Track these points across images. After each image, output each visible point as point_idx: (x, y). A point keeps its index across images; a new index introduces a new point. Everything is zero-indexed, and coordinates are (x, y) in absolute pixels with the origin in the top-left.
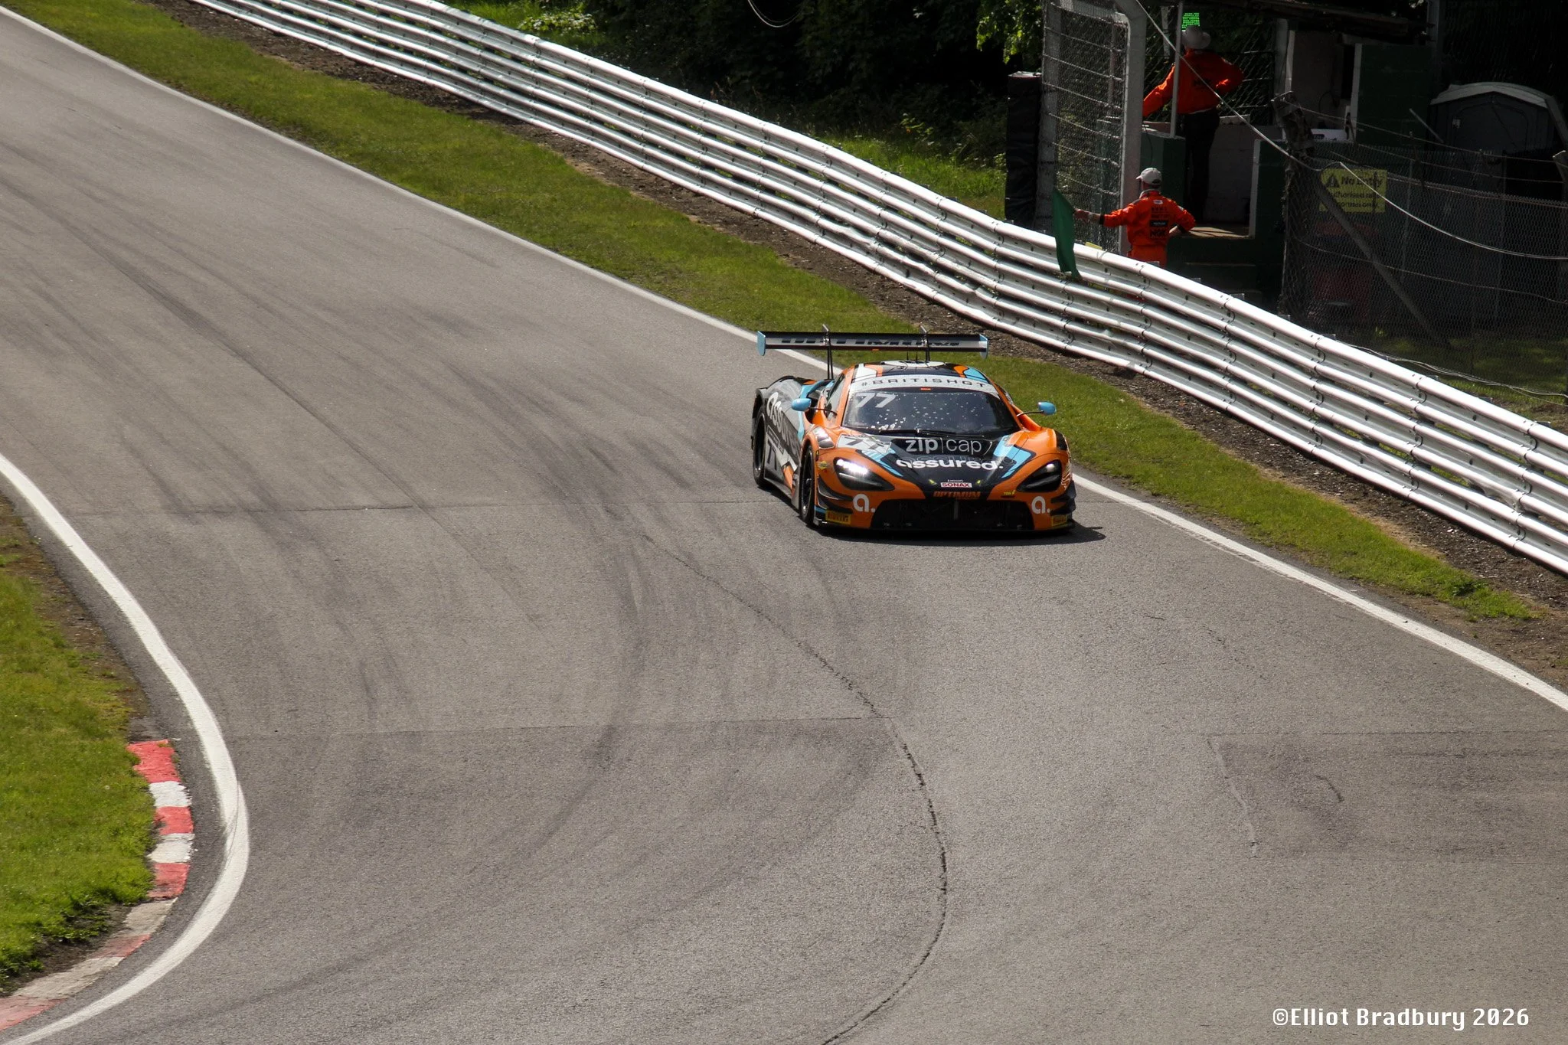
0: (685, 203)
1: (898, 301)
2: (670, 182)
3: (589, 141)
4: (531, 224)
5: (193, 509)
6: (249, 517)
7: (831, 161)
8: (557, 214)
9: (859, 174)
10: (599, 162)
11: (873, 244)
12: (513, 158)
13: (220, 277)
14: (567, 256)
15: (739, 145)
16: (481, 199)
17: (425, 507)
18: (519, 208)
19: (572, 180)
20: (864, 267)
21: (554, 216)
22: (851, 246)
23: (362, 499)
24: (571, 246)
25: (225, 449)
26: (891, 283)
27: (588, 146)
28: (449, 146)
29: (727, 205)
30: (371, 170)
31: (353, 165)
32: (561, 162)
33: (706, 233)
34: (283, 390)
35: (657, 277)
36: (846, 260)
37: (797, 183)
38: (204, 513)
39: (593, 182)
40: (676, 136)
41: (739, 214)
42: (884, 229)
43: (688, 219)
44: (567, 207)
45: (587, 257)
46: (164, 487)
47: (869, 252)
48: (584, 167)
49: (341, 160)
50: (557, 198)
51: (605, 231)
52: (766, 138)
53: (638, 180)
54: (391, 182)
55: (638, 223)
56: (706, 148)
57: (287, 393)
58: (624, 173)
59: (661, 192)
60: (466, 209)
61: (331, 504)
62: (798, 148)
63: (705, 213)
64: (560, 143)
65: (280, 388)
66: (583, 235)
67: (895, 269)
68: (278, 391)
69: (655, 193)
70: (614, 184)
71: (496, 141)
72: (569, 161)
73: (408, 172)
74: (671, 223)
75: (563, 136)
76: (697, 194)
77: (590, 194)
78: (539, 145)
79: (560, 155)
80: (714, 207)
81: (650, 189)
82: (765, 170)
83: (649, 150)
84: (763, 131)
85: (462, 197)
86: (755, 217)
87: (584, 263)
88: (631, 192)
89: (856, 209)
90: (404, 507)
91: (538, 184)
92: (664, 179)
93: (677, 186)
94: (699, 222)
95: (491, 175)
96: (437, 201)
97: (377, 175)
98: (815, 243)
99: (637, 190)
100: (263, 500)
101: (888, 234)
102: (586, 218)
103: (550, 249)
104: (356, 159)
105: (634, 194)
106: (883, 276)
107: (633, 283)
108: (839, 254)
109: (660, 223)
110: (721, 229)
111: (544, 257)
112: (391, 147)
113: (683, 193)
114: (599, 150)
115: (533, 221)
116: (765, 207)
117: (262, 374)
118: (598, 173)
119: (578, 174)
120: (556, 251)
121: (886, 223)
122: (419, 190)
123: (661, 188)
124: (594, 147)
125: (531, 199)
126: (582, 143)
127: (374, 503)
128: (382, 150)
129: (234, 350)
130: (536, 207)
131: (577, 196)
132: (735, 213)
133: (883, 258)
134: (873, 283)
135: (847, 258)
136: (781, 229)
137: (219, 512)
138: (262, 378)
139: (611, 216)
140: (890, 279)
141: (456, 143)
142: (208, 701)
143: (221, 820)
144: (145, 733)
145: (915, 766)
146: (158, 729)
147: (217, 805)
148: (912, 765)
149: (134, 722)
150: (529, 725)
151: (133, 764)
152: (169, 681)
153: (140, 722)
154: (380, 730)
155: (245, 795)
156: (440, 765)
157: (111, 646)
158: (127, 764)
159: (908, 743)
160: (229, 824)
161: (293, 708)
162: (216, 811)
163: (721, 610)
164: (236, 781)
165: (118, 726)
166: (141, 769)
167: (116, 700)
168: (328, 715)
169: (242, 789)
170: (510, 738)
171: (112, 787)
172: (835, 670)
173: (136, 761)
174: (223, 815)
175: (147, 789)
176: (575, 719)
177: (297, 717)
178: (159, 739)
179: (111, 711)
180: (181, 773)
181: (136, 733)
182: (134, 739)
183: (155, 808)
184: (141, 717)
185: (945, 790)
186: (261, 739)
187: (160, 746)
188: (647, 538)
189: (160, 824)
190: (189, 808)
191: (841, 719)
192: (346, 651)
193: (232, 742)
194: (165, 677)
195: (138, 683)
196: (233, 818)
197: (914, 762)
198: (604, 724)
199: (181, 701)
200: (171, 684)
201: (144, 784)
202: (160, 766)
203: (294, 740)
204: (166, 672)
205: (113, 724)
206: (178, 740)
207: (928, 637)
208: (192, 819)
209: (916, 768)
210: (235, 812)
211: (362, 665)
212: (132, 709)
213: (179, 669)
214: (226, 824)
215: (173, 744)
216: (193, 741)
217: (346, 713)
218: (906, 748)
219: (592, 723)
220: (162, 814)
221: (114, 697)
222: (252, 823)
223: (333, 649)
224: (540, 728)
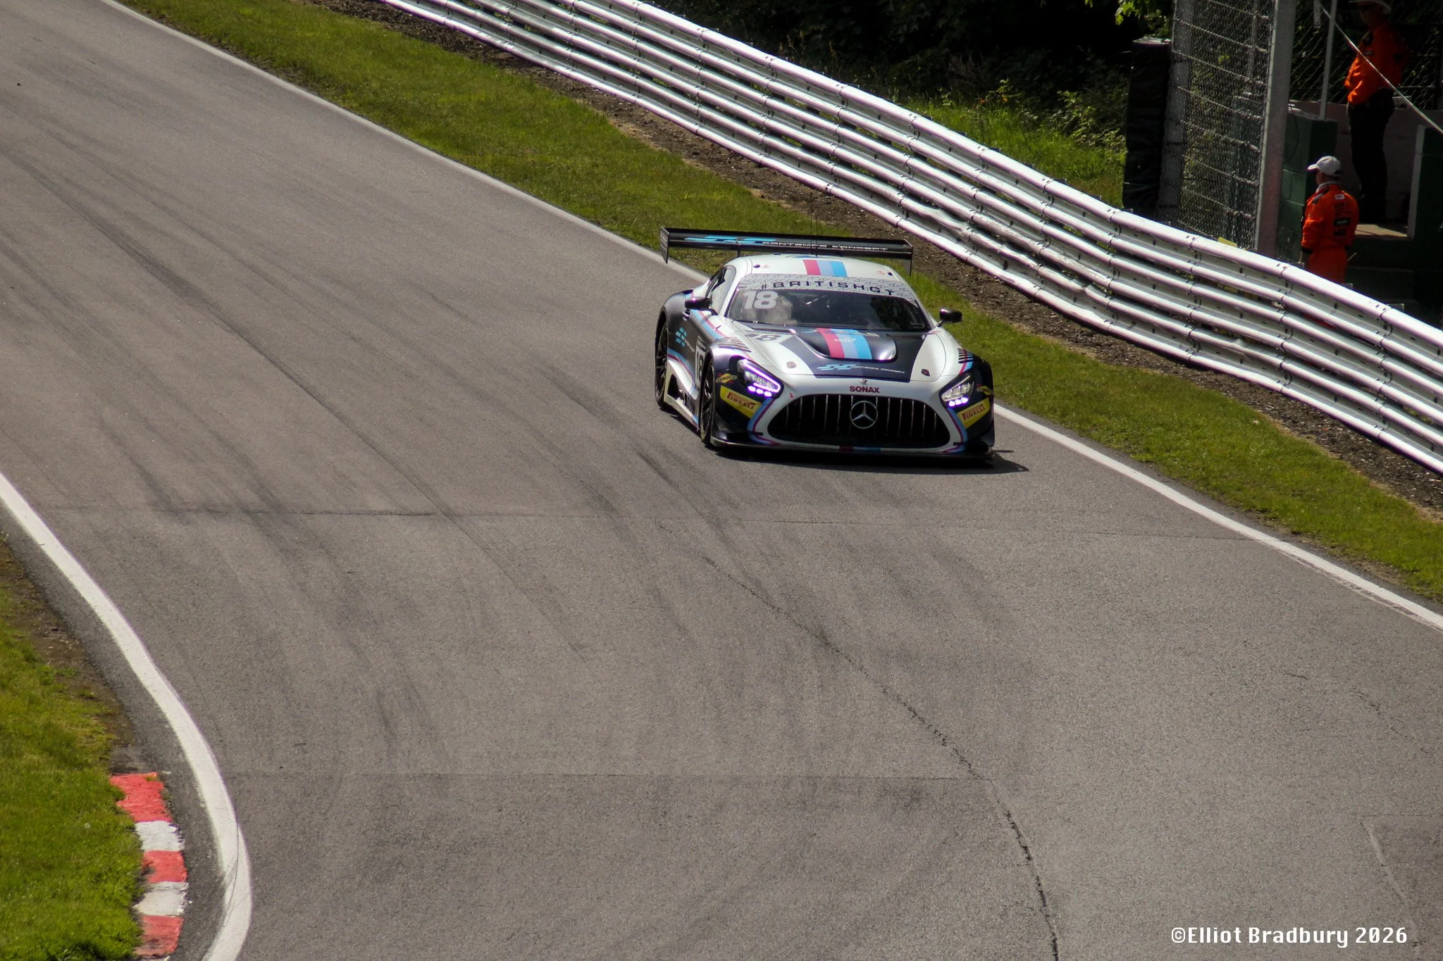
0: (746, 174)
1: (995, 297)
2: (729, 150)
3: (634, 98)
4: (569, 193)
5: (183, 506)
6: (248, 518)
7: (918, 132)
8: (599, 181)
9: (951, 147)
10: (645, 123)
11: (966, 230)
12: (547, 114)
13: (210, 239)
14: (611, 230)
15: (811, 109)
16: (511, 161)
17: (450, 515)
18: (555, 173)
19: (615, 143)
20: (953, 255)
21: (596, 184)
22: (940, 231)
23: (377, 504)
24: (615, 219)
25: (220, 439)
26: (986, 275)
27: (634, 103)
28: (474, 99)
29: (795, 179)
30: (384, 123)
31: (362, 116)
32: (603, 121)
33: (770, 210)
34: (286, 373)
35: (715, 258)
36: (932, 247)
37: (877, 155)
38: (197, 511)
39: (639, 146)
40: (737, 97)
41: (808, 190)
42: (980, 213)
43: (750, 193)
44: (610, 174)
45: (634, 233)
46: (150, 481)
47: (959, 239)
48: (628, 128)
49: (348, 110)
50: (599, 162)
51: (654, 203)
52: (843, 103)
53: (691, 146)
54: (406, 137)
55: (692, 196)
56: (772, 112)
57: (291, 377)
58: (675, 137)
59: (719, 161)
60: (494, 172)
61: (342, 508)
62: (880, 115)
63: (770, 186)
64: (601, 100)
65: (282, 370)
66: (628, 207)
67: (990, 259)
68: (280, 374)
69: (711, 162)
70: (665, 149)
71: (528, 95)
72: (612, 121)
73: (425, 126)
74: (731, 197)
75: (604, 92)
76: (760, 165)
77: (636, 159)
78: (578, 101)
79: (601, 113)
80: (779, 180)
81: (706, 157)
82: (841, 140)
83: (705, 111)
84: (840, 94)
85: (490, 157)
86: (827, 193)
87: (631, 239)
88: (683, 160)
89: (946, 188)
90: (427, 514)
91: (577, 146)
92: (721, 146)
93: (736, 154)
94: (763, 197)
95: (522, 134)
96: (460, 161)
97: (391, 130)
98: (896, 226)
99: (690, 157)
100: (263, 499)
101: (984, 219)
102: (631, 187)
103: (592, 222)
104: (367, 108)
105: (688, 162)
106: (976, 268)
107: (686, 264)
108: (925, 240)
109: (717, 197)
110: (789, 206)
111: (584, 231)
112: (407, 96)
113: (744, 162)
114: (646, 109)
115: (571, 189)
116: (840, 183)
117: (261, 353)
118: (645, 136)
119: (622, 136)
120: (598, 224)
121: (982, 206)
122: (438, 147)
123: (718, 156)
124: (640, 106)
125: (569, 162)
126: (626, 100)
127: (393, 509)
128: (396, 100)
129: (229, 325)
130: (574, 172)
131: (621, 162)
132: (803, 187)
133: (977, 247)
134: (966, 275)
135: (934, 244)
136: (857, 208)
137: (212, 511)
138: (262, 358)
139: (662, 187)
140: (984, 271)
141: (482, 95)
142: (203, 730)
143: (218, 869)
144: (129, 765)
145: (1019, 836)
146: (145, 760)
147: (215, 851)
148: (1016, 836)
149: (117, 751)
150: (573, 772)
151: (117, 800)
152: (156, 705)
153: (124, 751)
154: (402, 771)
155: (246, 840)
156: (471, 815)
157: (90, 662)
158: (111, 800)
159: (1012, 811)
160: (228, 874)
161: (301, 741)
162: (213, 857)
163: (794, 647)
164: (235, 824)
165: (99, 755)
166: (126, 805)
167: (97, 725)
168: (341, 752)
169: (243, 833)
170: (551, 786)
171: (92, 825)
172: (926, 721)
173: (119, 796)
174: (222, 862)
175: (132, 829)
176: (626, 767)
177: (305, 752)
178: (144, 771)
179: (91, 737)
180: (172, 812)
181: (120, 764)
182: (117, 770)
183: (143, 851)
184: (126, 746)
185: (1056, 866)
186: (265, 775)
187: (148, 779)
188: (708, 560)
189: (147, 870)
190: (183, 853)
191: (934, 779)
192: (361, 678)
193: (230, 778)
194: (153, 700)
195: (122, 707)
196: (232, 865)
197: (1018, 832)
198: (659, 773)
199: (171, 729)
200: (159, 708)
201: (129, 823)
202: (148, 802)
203: (302, 779)
204: (154, 695)
205: (94, 752)
206: (169, 773)
207: (1034, 688)
208: (185, 865)
209: (1021, 839)
210: (235, 859)
211: (380, 695)
212: (114, 737)
213: (169, 691)
214: (225, 873)
215: (162, 778)
216: (185, 775)
217: (361, 749)
218: (1009, 815)
219: (646, 772)
220: (151, 858)
221: (93, 722)
222: (255, 872)
223: (346, 675)
224: (585, 775)
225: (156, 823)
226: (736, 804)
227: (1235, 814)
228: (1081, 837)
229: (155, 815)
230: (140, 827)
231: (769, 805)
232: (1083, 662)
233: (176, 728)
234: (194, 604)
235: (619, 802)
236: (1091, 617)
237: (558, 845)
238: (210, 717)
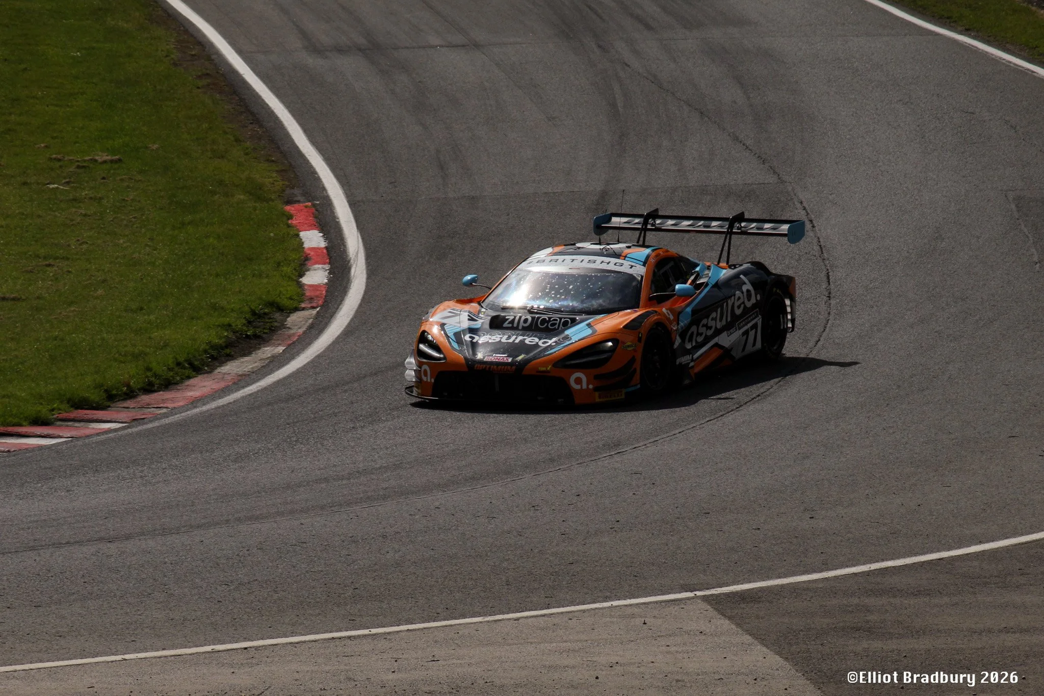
5: (323, 48)
6: (361, 53)
17: (477, 45)
23: (435, 41)
25: (344, 8)
38: (331, 51)
46: (304, 34)
61: (415, 44)
90: (463, 46)
100: (369, 42)
127: (444, 44)
137: (340, 49)
142: (338, 177)
143: (347, 256)
144: (296, 199)
145: (808, 214)
146: (305, 196)
147: (345, 246)
148: (806, 214)
149: (288, 191)
150: (550, 191)
151: (288, 219)
152: (310, 163)
153: (292, 191)
154: (451, 195)
155: (363, 239)
156: (491, 218)
157: (272, 140)
158: (285, 219)
159: (803, 200)
160: (352, 259)
161: (393, 181)
162: (344, 250)
163: (677, 112)
164: (356, 230)
165: (278, 194)
166: (294, 222)
167: (276, 177)
168: (416, 186)
169: (361, 235)
170: (537, 199)
171: (275, 235)
172: (753, 151)
173: (290, 217)
174: (349, 252)
175: (298, 235)
176: (580, 186)
177: (396, 187)
178: (305, 202)
179: (273, 184)
180: (320, 225)
181: (290, 199)
182: (289, 202)
183: (304, 248)
184: (293, 188)
185: (829, 231)
186: (373, 201)
187: (306, 207)
188: (626, 64)
189: (307, 258)
190: (326, 248)
191: (758, 184)
192: (427, 142)
193: (353, 204)
194: (308, 161)
195: (291, 165)
196: (355, 254)
197: (807, 212)
198: (600, 189)
199: (319, 177)
200: (312, 166)
201: (296, 232)
202: (306, 220)
203: (394, 202)
204: (309, 158)
205: (275, 192)
206: (318, 202)
207: (816, 128)
208: (328, 255)
209: (809, 216)
210: (357, 250)
211: (438, 151)
212: (286, 183)
213: (317, 155)
214: (351, 258)
215: (314, 205)
216: (328, 203)
217: (428, 184)
218: (801, 203)
219: (591, 189)
220: (308, 252)
221: (274, 175)
222: (368, 257)
223: (419, 142)
224: (557, 192)
225: (311, 231)
226: (644, 205)
227: (932, 194)
228: (844, 213)
229: (311, 227)
230: (302, 234)
231: (663, 204)
232: (844, 111)
233: (321, 177)
234: (330, 105)
235: (576, 207)
236: (849, 85)
237: (542, 233)
238: (341, 169)
